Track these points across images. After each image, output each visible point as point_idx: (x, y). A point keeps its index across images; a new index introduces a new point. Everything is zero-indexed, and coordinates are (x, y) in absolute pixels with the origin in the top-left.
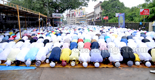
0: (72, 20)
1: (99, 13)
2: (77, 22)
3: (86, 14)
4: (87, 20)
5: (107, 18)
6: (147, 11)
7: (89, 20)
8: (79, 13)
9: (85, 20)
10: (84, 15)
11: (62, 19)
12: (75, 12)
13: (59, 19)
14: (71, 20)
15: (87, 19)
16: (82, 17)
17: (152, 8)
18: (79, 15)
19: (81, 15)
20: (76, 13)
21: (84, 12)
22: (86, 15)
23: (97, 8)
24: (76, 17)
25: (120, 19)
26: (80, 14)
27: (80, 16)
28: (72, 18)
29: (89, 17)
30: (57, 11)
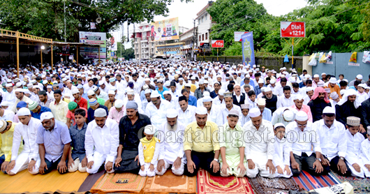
0: (147, 49)
1: (208, 32)
2: (159, 54)
3: (181, 32)
4: (181, 48)
5: (221, 44)
6: (299, 27)
7: (186, 47)
8: (164, 29)
9: (177, 47)
10: (176, 34)
11: (105, 46)
12: (152, 27)
13: (95, 46)
14: (144, 47)
15: (182, 45)
16: (172, 41)
17: (319, 20)
18: (162, 36)
19: (169, 35)
20: (156, 30)
21: (176, 28)
22: (181, 35)
23: (202, 18)
24: (156, 39)
25: (245, 47)
26: (165, 33)
27: (165, 39)
28: (147, 43)
29: (187, 42)
30: (93, 26)
